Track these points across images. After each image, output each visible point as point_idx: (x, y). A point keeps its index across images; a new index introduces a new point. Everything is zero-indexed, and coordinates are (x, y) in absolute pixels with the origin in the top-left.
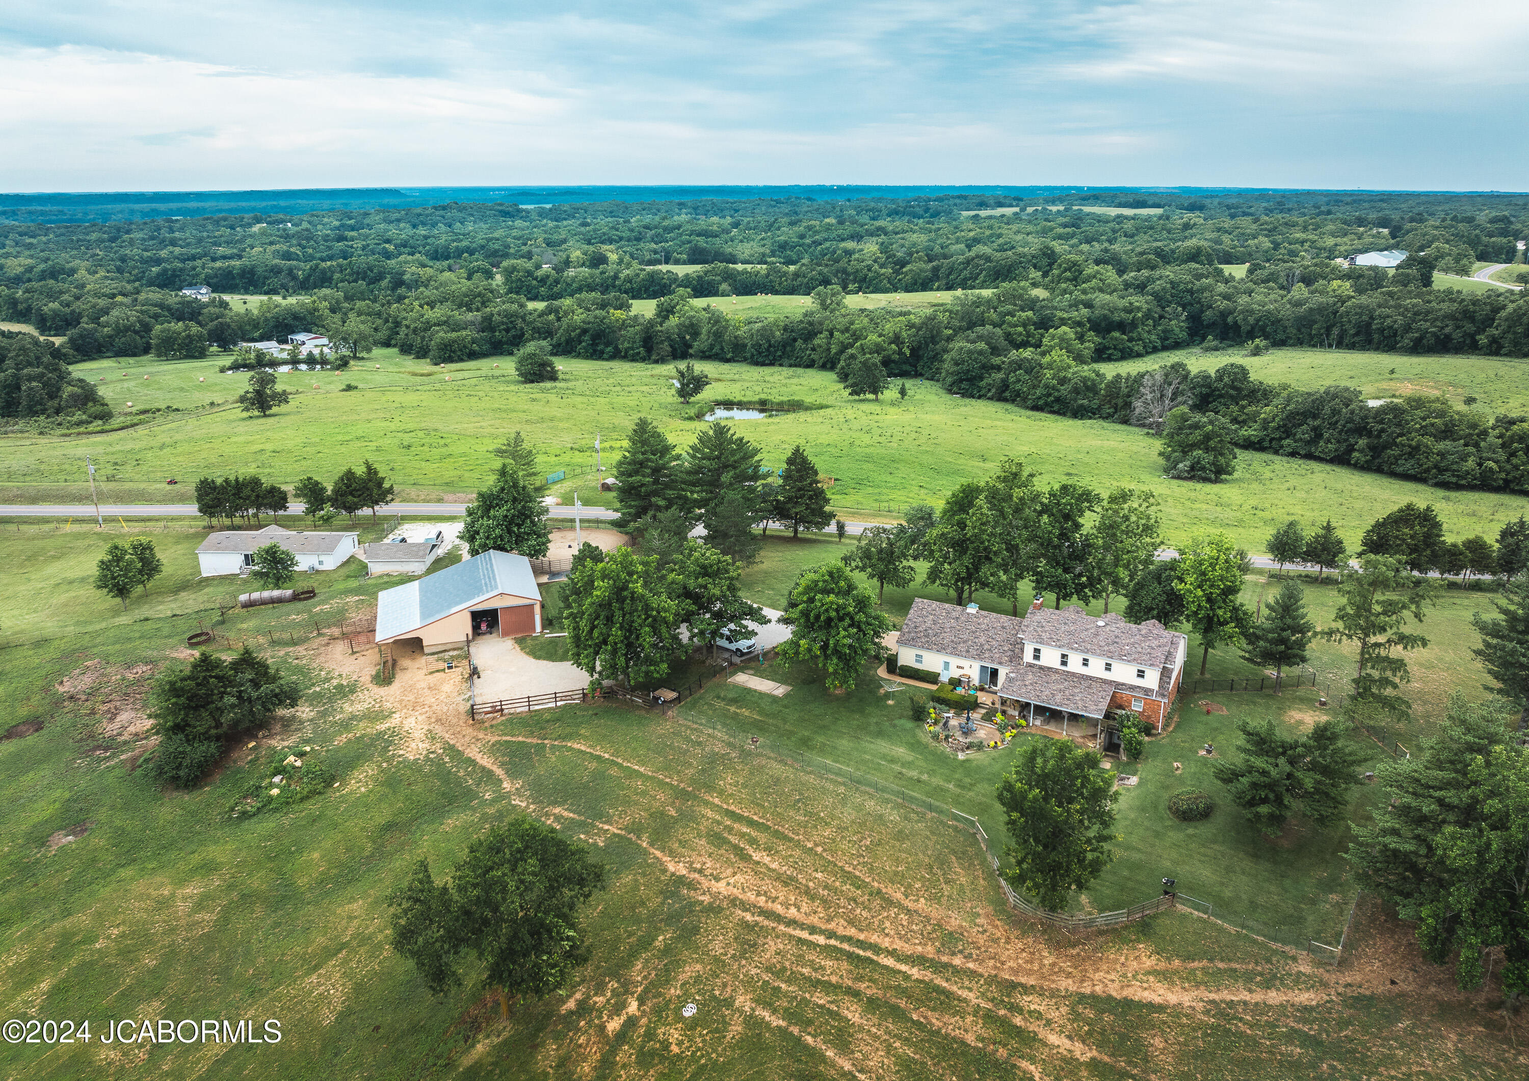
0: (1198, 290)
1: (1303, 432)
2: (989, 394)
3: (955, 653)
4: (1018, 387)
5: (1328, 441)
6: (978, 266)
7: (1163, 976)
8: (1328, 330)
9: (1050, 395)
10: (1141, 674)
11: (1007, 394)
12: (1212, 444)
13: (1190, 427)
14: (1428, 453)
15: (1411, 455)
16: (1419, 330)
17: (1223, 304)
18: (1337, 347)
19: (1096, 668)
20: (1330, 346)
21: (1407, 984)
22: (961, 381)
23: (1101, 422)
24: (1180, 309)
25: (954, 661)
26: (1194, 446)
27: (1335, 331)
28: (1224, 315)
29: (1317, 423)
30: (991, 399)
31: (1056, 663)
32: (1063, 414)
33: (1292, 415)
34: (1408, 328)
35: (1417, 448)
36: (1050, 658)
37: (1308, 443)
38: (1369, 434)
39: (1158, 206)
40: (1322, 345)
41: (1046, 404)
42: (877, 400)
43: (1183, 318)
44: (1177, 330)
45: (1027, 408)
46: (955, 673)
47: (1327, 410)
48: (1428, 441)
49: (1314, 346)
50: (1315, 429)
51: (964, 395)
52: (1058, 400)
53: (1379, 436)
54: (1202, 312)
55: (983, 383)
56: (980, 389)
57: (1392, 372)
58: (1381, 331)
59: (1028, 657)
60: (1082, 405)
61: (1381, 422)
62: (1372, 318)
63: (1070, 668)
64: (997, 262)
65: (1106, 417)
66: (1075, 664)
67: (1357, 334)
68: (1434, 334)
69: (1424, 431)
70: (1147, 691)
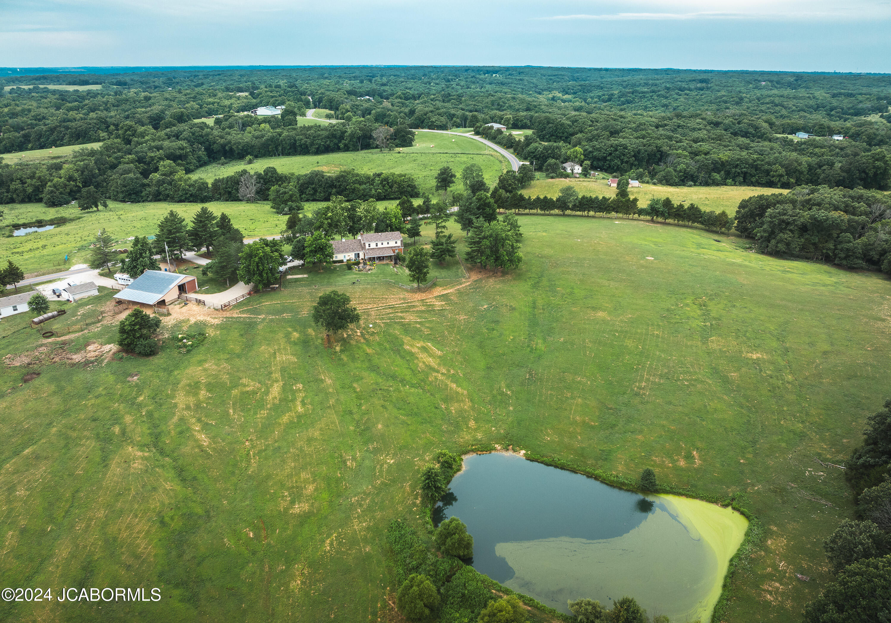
0: (205, 135)
1: (309, 191)
2: (149, 199)
3: (347, 252)
4: (167, 192)
5: (320, 193)
6: (61, 132)
7: (445, 289)
8: (276, 148)
9: (187, 194)
10: (396, 243)
11: (161, 197)
12: (293, 199)
13: (282, 194)
14: (359, 190)
15: (353, 192)
16: (317, 144)
17: (222, 141)
18: (283, 155)
19: (385, 245)
20: (279, 155)
21: (480, 277)
22: (130, 194)
23: (215, 203)
24: (200, 145)
25: (347, 255)
26: (287, 201)
27: (280, 148)
28: (223, 146)
29: (314, 186)
30: (150, 201)
31: (375, 247)
32: (196, 202)
33: (302, 185)
34: (312, 144)
35: (354, 189)
36: (373, 245)
37: (312, 195)
38: (335, 187)
39: (97, 83)
40: (275, 155)
41: (186, 198)
42: (98, 210)
43: (203, 150)
44: (203, 156)
45: (176, 202)
46: (348, 258)
47: (316, 180)
48: (357, 186)
49: (271, 156)
50: (313, 189)
51: (132, 202)
52: (191, 195)
53: (340, 187)
54: (210, 145)
55: (143, 194)
56: (142, 198)
57: (318, 163)
58: (301, 146)
59: (367, 247)
60: (206, 196)
61: (339, 182)
62: (295, 140)
63: (379, 247)
64: (76, 129)
65: (218, 199)
66: (380, 246)
67: (290, 149)
68: (323, 145)
69: (354, 183)
70: (398, 247)
